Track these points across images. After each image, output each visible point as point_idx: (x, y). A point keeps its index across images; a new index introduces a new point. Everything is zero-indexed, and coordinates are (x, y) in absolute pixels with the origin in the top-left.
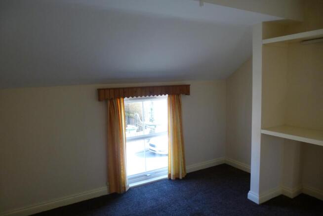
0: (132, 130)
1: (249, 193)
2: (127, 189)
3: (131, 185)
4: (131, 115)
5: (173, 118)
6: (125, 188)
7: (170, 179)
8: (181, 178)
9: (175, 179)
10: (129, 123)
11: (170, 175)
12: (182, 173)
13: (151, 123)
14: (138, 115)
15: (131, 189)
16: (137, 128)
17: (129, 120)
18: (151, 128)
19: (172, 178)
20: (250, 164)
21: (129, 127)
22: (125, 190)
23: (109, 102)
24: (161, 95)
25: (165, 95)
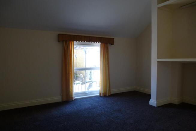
0: (78, 84)
1: (150, 101)
2: (73, 99)
3: (76, 98)
4: (78, 75)
5: (104, 57)
6: (72, 98)
7: (100, 96)
8: (107, 95)
9: (103, 96)
10: (76, 80)
11: (100, 94)
12: (108, 93)
13: (90, 81)
14: (82, 75)
15: (75, 100)
16: (81, 83)
17: (77, 78)
18: (90, 83)
19: (102, 95)
20: (150, 89)
21: (77, 82)
22: (72, 99)
23: (64, 43)
24: (96, 42)
25: (99, 43)
